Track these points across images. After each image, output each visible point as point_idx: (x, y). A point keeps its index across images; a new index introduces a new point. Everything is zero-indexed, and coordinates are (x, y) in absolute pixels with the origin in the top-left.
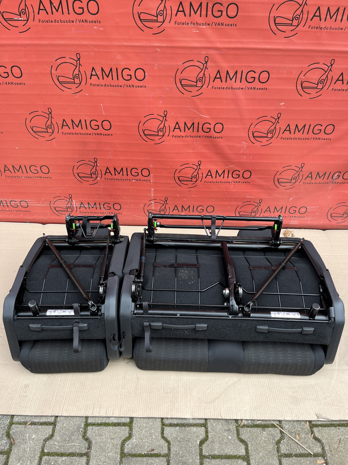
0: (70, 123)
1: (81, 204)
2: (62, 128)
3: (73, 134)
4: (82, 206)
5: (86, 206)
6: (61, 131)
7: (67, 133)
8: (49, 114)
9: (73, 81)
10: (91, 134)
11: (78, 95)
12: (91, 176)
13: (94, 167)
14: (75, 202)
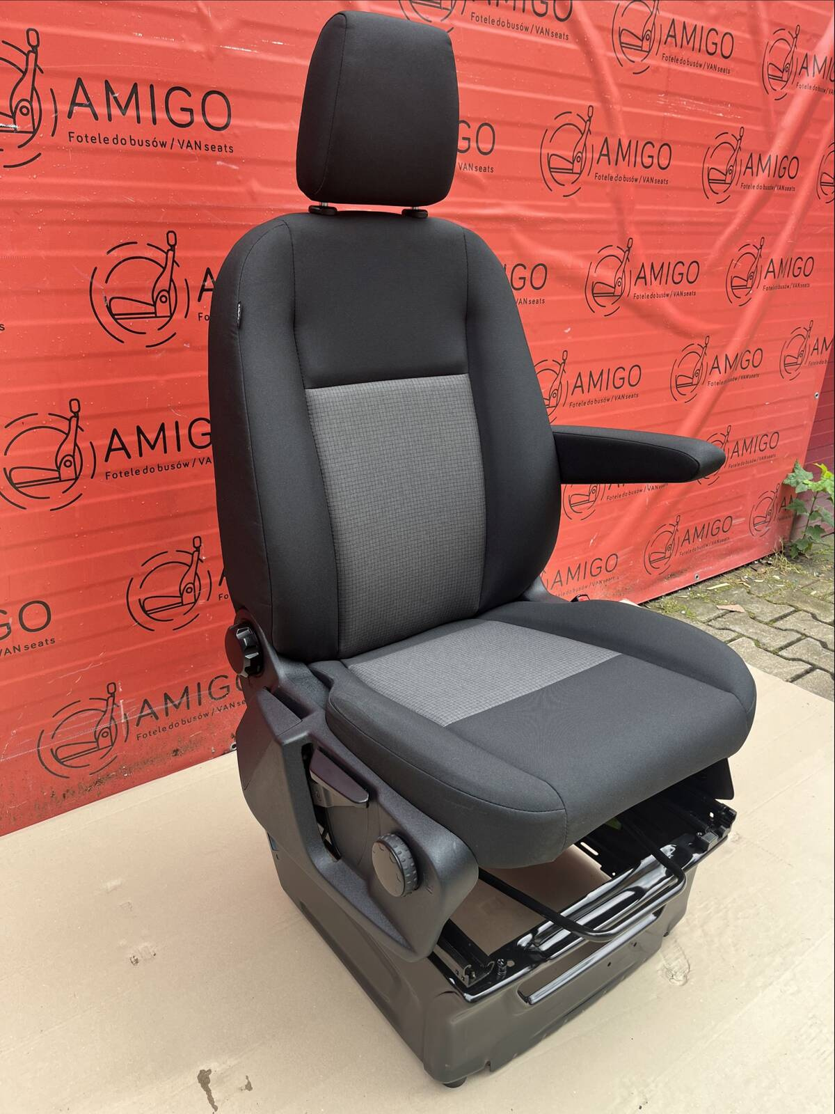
0: (130, 440)
1: (143, 708)
2: (106, 460)
3: (137, 472)
4: (147, 711)
5: (159, 708)
6: (102, 467)
7: (121, 473)
8: (72, 417)
9: (152, 309)
10: (190, 465)
11: (160, 351)
12: (180, 600)
13: (190, 567)
14: (126, 706)
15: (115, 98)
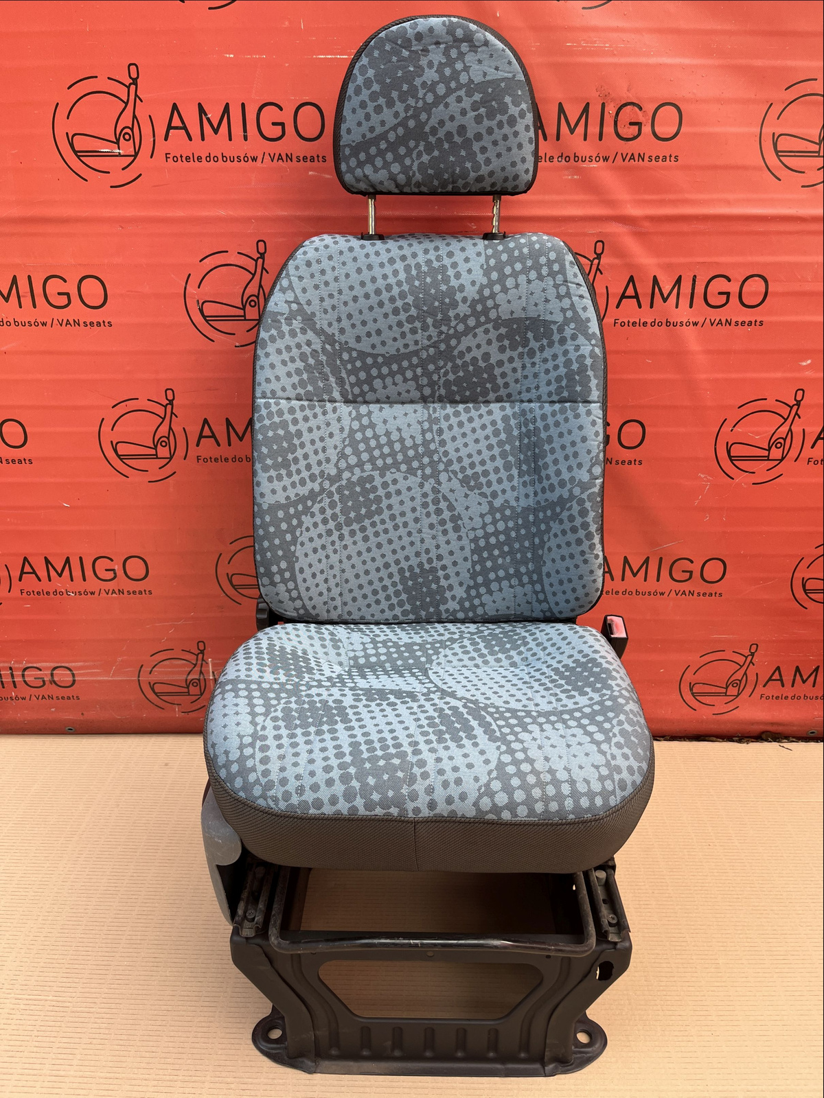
15: (208, 119)
